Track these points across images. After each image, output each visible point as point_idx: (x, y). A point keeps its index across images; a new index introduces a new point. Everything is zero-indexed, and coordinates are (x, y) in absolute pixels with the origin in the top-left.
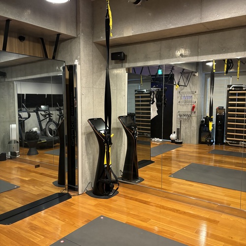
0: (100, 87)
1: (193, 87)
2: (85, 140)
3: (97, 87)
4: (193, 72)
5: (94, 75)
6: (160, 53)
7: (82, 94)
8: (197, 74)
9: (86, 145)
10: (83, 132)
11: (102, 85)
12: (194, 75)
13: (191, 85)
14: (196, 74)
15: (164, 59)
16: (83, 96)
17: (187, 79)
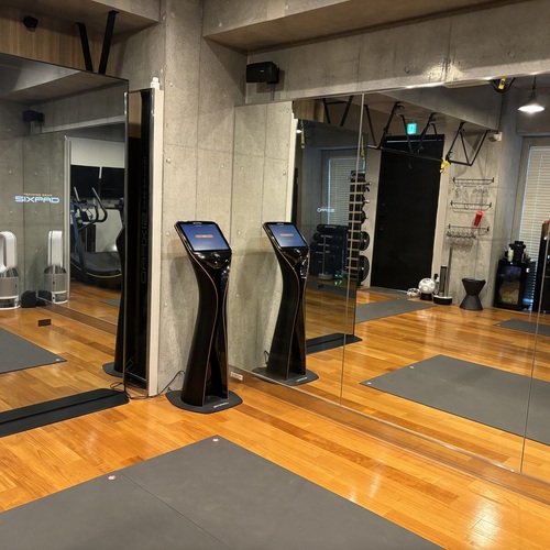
0: (218, 148)
1: (488, 168)
2: (171, 272)
3: (209, 147)
4: (488, 131)
5: (202, 116)
6: (358, 65)
7: (165, 161)
8: (499, 137)
9: (173, 283)
10: (165, 251)
11: (224, 142)
12: (493, 140)
13: (483, 164)
14: (496, 136)
15: (366, 80)
16: (167, 166)
17: (474, 148)
